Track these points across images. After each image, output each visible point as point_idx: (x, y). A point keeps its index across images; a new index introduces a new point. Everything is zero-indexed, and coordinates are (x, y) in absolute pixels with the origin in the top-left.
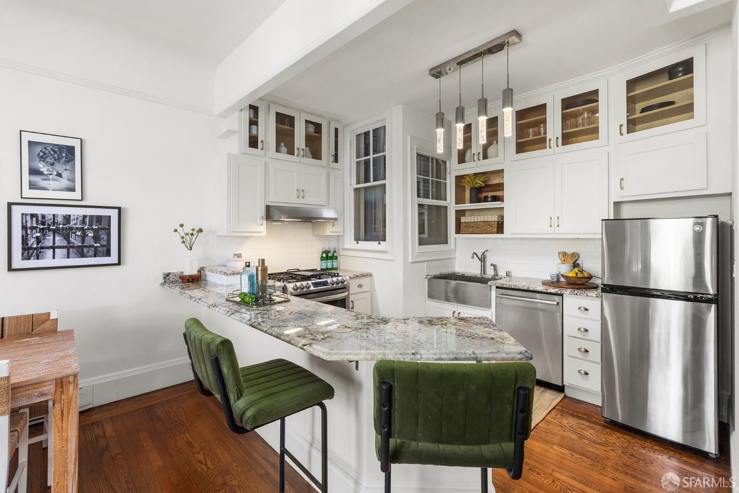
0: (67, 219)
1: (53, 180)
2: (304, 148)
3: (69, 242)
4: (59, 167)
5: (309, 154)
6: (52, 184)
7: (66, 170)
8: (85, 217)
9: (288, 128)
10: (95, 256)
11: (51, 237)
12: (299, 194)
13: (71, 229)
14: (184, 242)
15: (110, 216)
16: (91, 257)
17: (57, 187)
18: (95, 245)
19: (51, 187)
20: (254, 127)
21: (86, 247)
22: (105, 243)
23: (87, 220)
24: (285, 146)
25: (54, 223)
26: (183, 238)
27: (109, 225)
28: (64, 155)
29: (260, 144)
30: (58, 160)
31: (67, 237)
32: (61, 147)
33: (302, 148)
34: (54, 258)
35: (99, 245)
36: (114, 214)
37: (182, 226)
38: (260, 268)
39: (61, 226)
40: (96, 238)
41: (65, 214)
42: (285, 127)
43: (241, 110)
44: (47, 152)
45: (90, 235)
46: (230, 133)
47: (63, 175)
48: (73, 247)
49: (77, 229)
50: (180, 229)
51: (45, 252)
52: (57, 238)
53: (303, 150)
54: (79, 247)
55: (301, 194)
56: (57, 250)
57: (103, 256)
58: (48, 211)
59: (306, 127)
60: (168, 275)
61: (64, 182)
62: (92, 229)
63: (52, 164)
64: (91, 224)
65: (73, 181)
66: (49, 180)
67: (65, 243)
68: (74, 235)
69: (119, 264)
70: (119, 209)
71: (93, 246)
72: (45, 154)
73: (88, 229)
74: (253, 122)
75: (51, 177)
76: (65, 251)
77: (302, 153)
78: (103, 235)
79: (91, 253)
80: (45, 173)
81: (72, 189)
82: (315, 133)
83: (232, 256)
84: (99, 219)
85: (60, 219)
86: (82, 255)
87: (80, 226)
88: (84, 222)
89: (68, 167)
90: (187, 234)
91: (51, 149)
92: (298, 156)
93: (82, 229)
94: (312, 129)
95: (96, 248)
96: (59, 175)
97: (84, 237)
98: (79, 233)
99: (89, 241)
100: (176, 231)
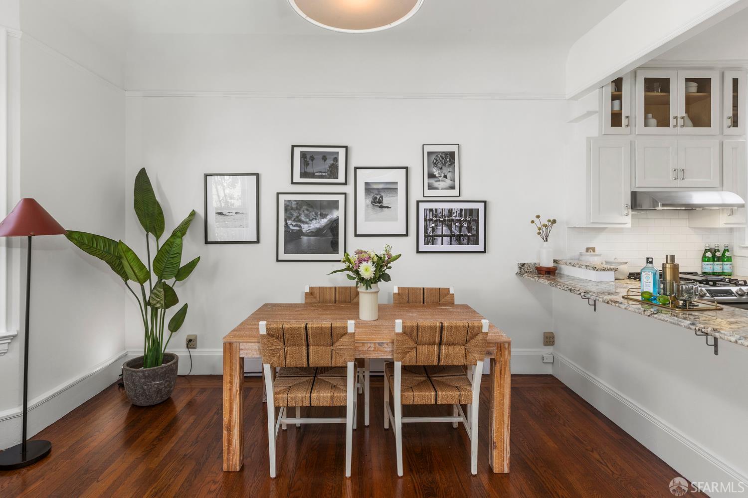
0: (450, 211)
1: (442, 181)
2: (684, 114)
3: (451, 231)
4: (446, 170)
5: (689, 122)
6: (441, 184)
7: (449, 172)
8: (461, 210)
9: (659, 94)
10: (468, 244)
11: (441, 227)
12: (677, 175)
13: (453, 220)
14: (539, 233)
15: (478, 209)
16: (465, 245)
17: (444, 187)
18: (468, 234)
19: (440, 187)
20: (617, 102)
21: (462, 235)
22: (475, 233)
23: (463, 213)
24: (653, 117)
25: (442, 216)
26: (540, 229)
27: (478, 218)
28: (448, 160)
29: (624, 121)
30: (444, 165)
31: (450, 228)
32: (446, 153)
33: (679, 116)
34: (442, 244)
35: (471, 234)
36: (481, 206)
37: (538, 217)
38: (668, 266)
39: (446, 218)
40: (469, 229)
41: (449, 208)
42: (655, 94)
43: (603, 87)
44: (438, 159)
45: (465, 225)
46: (590, 113)
47: (448, 176)
48: (454, 236)
49: (457, 220)
50: (537, 220)
51: (437, 239)
52: (445, 228)
53: (682, 118)
54: (457, 235)
55: (680, 175)
56: (444, 238)
57: (474, 244)
58: (439, 206)
59: (686, 88)
60: (523, 265)
61: (448, 182)
62: (466, 221)
63: (441, 169)
64: (465, 217)
65: (454, 181)
66: (439, 181)
67: (448, 233)
68: (454, 226)
69: (484, 252)
70: (485, 202)
71: (467, 235)
72: (437, 161)
73: (464, 221)
74: (617, 96)
75: (440, 178)
76: (448, 238)
77: (681, 122)
78: (474, 226)
79: (466, 241)
80: (437, 175)
81: (453, 188)
82: (698, 92)
83: (585, 250)
84: (471, 211)
85: (446, 213)
86: (460, 243)
87: (458, 218)
88: (461, 215)
89: (451, 170)
90: (544, 225)
91: (441, 156)
92: (675, 126)
93: (460, 221)
94: (694, 87)
95: (469, 237)
96: (445, 177)
97: (461, 227)
98: (457, 224)
99: (464, 231)
100: (533, 222)
